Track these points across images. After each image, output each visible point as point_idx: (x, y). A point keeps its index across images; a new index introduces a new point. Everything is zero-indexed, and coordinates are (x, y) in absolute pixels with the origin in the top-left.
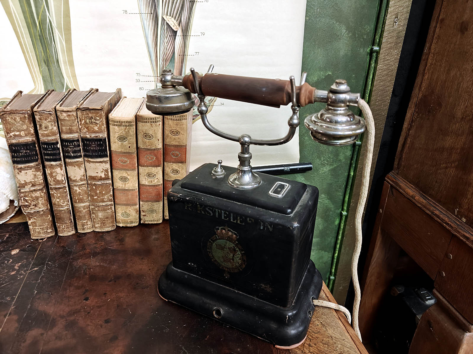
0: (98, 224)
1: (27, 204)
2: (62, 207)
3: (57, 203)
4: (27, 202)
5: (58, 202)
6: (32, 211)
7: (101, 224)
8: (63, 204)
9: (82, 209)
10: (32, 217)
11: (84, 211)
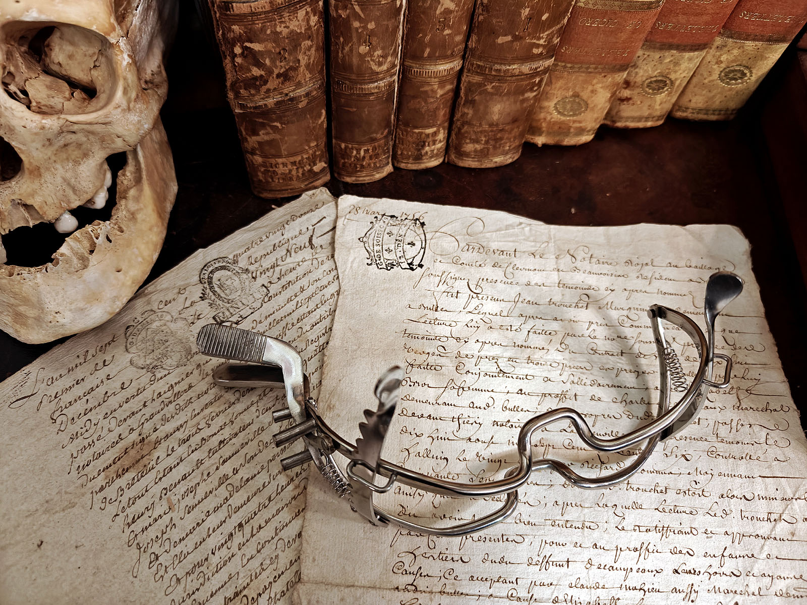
0: (477, 141)
1: (256, 72)
2: (374, 77)
3: (355, 61)
4: (259, 65)
5: (362, 57)
6: (271, 102)
7: (487, 142)
8: (380, 64)
9: (436, 87)
10: (263, 126)
11: (440, 92)
